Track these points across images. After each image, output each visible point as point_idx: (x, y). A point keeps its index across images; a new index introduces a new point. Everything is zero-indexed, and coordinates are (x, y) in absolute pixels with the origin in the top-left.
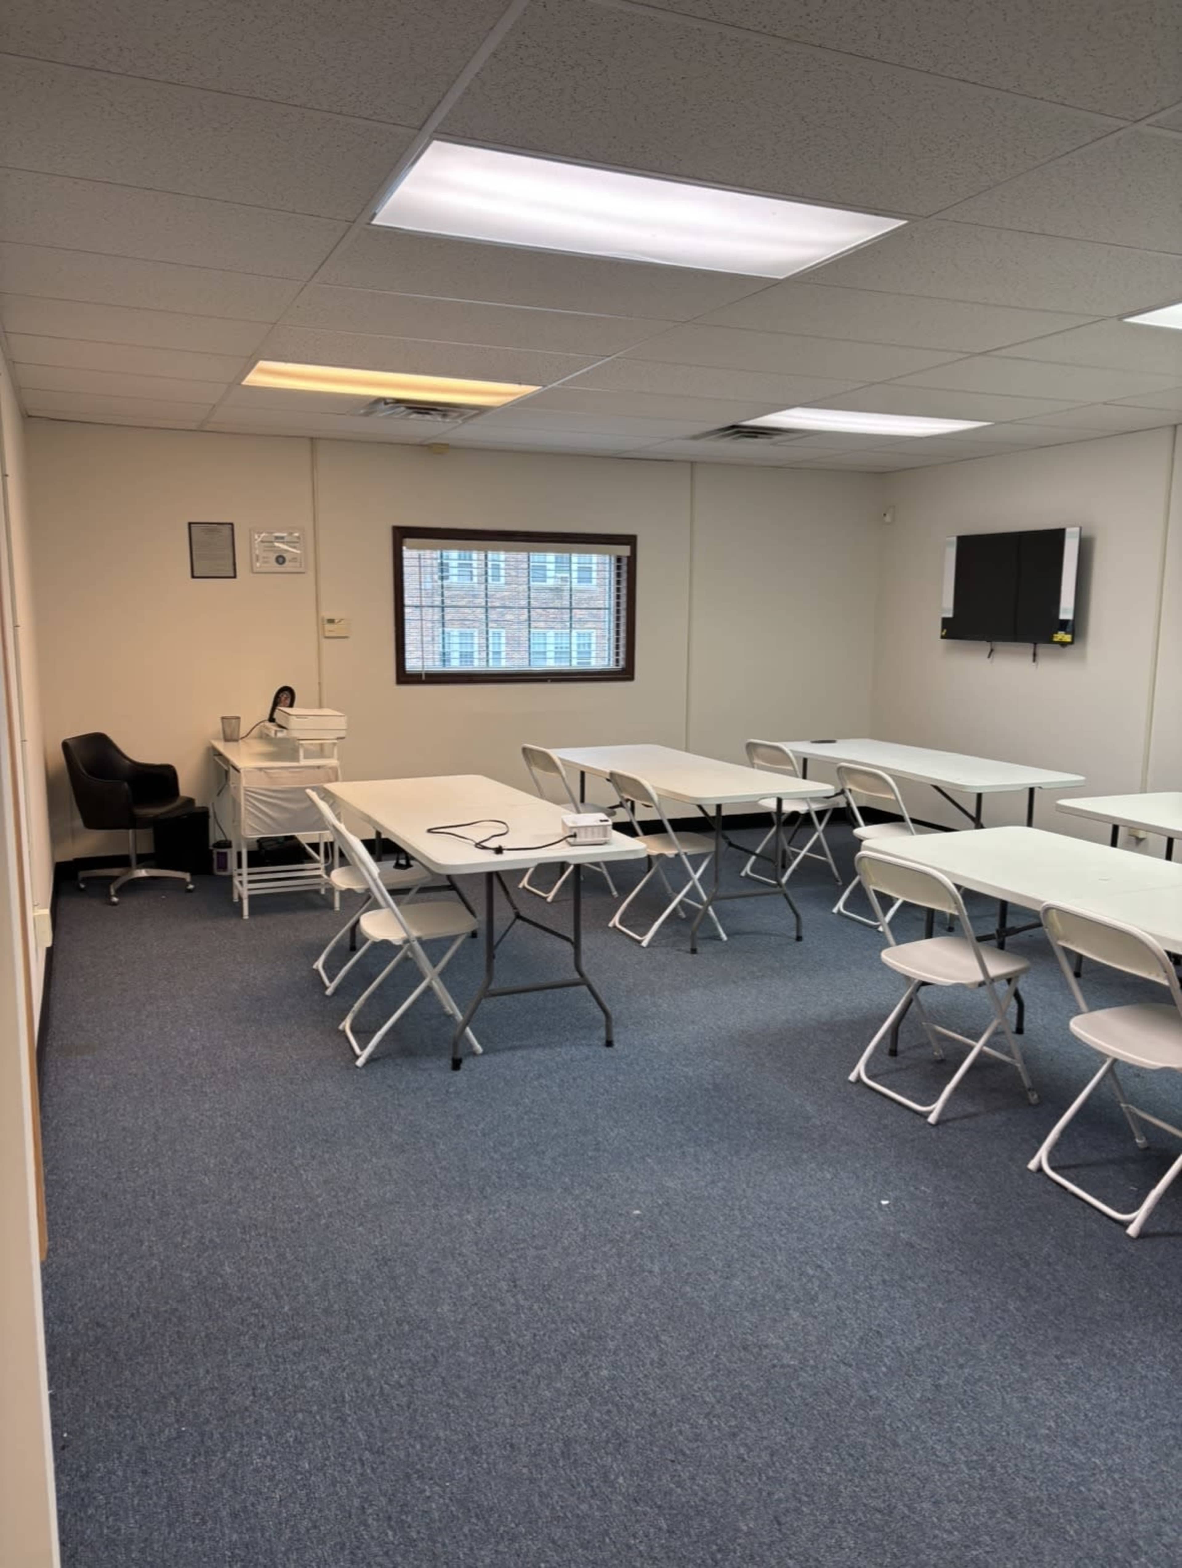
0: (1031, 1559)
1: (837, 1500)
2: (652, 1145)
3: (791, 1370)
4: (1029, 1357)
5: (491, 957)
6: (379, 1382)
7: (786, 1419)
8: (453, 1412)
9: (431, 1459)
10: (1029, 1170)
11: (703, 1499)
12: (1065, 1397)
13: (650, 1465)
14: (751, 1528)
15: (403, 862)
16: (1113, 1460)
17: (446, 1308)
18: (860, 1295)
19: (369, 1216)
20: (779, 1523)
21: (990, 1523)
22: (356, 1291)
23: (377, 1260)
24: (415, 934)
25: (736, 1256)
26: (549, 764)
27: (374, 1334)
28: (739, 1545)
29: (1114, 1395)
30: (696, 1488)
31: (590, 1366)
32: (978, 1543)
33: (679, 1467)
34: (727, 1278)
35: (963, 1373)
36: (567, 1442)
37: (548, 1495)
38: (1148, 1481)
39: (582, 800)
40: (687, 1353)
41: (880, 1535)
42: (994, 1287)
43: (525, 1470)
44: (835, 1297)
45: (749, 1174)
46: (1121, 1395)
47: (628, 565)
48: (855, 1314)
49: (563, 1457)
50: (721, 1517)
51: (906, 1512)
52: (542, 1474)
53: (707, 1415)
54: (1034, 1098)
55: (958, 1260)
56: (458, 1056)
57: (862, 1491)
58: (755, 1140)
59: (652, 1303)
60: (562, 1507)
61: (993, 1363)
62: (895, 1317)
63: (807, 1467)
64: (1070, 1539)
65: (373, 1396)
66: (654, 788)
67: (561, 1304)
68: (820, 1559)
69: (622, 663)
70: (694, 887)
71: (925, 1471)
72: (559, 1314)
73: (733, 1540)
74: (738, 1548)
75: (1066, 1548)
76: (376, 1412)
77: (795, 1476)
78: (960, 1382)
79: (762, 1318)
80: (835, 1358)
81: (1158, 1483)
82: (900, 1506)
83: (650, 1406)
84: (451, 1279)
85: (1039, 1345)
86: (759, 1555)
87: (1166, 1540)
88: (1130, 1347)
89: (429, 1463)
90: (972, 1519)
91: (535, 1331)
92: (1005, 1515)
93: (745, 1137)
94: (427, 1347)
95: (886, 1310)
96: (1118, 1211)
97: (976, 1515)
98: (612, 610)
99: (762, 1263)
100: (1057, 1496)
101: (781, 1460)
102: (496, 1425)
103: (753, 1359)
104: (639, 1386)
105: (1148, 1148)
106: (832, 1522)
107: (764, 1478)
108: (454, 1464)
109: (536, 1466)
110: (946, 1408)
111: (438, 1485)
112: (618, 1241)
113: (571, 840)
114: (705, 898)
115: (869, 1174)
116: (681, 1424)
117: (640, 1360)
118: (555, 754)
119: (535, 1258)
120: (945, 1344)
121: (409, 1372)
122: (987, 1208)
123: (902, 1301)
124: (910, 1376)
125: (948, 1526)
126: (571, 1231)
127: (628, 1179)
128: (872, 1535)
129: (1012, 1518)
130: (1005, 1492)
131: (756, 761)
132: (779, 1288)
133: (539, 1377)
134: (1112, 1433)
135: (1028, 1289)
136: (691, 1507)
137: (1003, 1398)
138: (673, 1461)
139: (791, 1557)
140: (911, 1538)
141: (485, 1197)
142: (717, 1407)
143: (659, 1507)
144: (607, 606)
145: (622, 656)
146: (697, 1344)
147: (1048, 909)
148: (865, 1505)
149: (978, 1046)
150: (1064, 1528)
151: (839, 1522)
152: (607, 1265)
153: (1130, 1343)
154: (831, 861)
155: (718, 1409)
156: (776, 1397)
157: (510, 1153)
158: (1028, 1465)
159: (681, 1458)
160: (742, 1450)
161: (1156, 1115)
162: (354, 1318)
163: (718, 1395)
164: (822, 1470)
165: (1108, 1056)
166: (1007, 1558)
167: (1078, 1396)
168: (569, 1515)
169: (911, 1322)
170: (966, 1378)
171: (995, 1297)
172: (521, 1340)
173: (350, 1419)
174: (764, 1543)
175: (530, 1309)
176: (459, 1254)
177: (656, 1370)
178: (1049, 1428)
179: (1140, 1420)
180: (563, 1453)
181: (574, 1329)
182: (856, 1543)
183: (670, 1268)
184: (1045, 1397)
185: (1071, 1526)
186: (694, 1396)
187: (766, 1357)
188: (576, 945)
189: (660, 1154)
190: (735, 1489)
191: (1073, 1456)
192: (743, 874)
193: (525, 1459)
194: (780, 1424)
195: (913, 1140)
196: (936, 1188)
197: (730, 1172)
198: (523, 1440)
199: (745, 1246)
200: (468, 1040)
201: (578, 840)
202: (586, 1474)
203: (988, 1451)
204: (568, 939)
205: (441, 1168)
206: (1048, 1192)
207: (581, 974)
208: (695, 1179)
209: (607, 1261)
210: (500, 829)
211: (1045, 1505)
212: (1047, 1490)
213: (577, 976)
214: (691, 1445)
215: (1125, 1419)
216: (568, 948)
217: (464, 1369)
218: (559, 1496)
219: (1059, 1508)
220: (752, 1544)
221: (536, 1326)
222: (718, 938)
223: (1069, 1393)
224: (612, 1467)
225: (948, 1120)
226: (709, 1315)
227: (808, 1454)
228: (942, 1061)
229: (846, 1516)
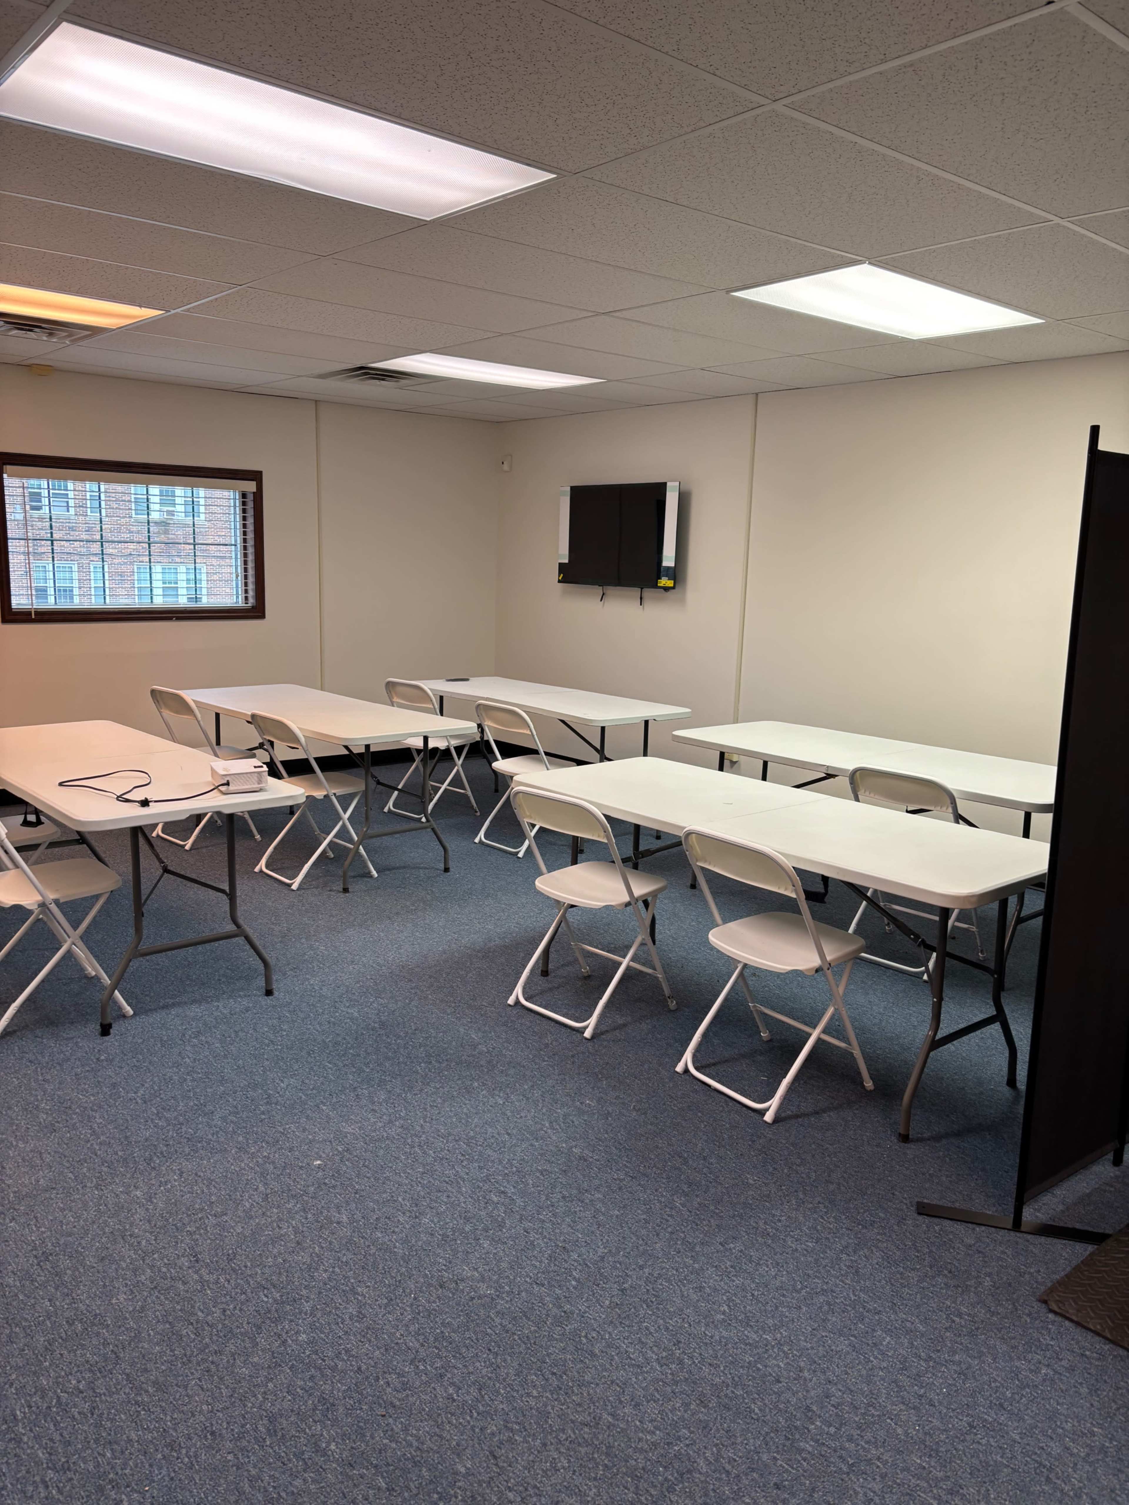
0: (726, 1443)
1: (546, 1422)
2: (325, 1091)
3: (488, 1300)
4: (698, 1248)
5: (139, 914)
6: (55, 1392)
7: (489, 1350)
8: (144, 1409)
9: (125, 1466)
10: (677, 1073)
11: (418, 1448)
12: (734, 1281)
13: (362, 1424)
14: (469, 1469)
15: (32, 818)
16: (781, 1333)
17: (122, 1297)
18: (545, 1215)
19: (22, 1208)
20: (495, 1457)
21: (686, 1416)
22: (16, 1295)
23: (36, 1257)
24: (51, 896)
25: (422, 1193)
26: (182, 706)
27: (42, 1339)
28: (460, 1488)
29: (773, 1272)
30: (409, 1438)
31: (287, 1333)
32: (679, 1438)
33: (391, 1420)
34: (416, 1217)
35: (644, 1273)
36: (272, 1419)
37: (259, 1478)
38: (812, 1348)
39: (218, 743)
40: (385, 1301)
41: (589, 1450)
42: (661, 1187)
43: (230, 1457)
44: (521, 1220)
45: (425, 1109)
46: (779, 1271)
47: (254, 501)
48: (541, 1234)
49: (270, 1436)
50: (439, 1463)
51: (610, 1420)
52: (248, 1457)
53: (412, 1362)
54: (673, 1005)
55: (627, 1167)
56: (109, 1020)
57: (568, 1407)
58: (426, 1075)
59: (344, 1255)
60: (274, 1487)
61: (668, 1259)
62: (578, 1231)
63: (515, 1394)
64: (755, 1417)
65: (49, 1408)
66: (300, 729)
67: (249, 1272)
68: (538, 1485)
69: (251, 601)
70: (344, 826)
71: (623, 1376)
72: (249, 1283)
73: (452, 1485)
74: (458, 1491)
75: (754, 1427)
76: (55, 1425)
77: (504, 1406)
78: (642, 1283)
79: (455, 1252)
80: (528, 1279)
81: (820, 1348)
82: (605, 1416)
83: (354, 1363)
84: (124, 1265)
85: (705, 1235)
86: (479, 1494)
87: (834, 1400)
88: (780, 1224)
89: (122, 1469)
90: (670, 1415)
91: (224, 1306)
92: (698, 1405)
93: (417, 1072)
94: (106, 1344)
95: (569, 1226)
96: (754, 1101)
97: (674, 1409)
98: (239, 546)
99: (448, 1196)
100: (739, 1377)
101: (489, 1393)
102: (193, 1415)
103: (451, 1295)
104: (340, 1345)
105: (771, 1040)
106: (544, 1445)
107: (475, 1414)
108: (151, 1466)
109: (242, 1450)
110: (633, 1310)
111: (136, 1491)
112: (302, 1195)
113: (223, 788)
114: (356, 838)
115: (537, 1094)
116: (387, 1376)
117: (339, 1317)
118: (190, 696)
119: (215, 1226)
120: (625, 1249)
121: (88, 1375)
122: (645, 1113)
123: (582, 1214)
124: (598, 1285)
125: (650, 1426)
126: (251, 1192)
127: (304, 1130)
128: (583, 1450)
129: (704, 1407)
130: (694, 1383)
131: (395, 699)
132: (467, 1220)
133: (233, 1355)
134: (777, 1308)
135: (690, 1185)
136: (408, 1459)
137: (681, 1291)
138: (383, 1416)
139: (510, 1489)
140: (619, 1445)
141: (154, 1168)
142: (421, 1350)
143: (376, 1466)
144: (233, 543)
145: (251, 593)
146: (394, 1290)
147: (689, 834)
148: (573, 1422)
149: (625, 962)
150: (749, 1408)
151: (552, 1444)
152: (294, 1222)
153: (780, 1221)
154: (469, 793)
155: (422, 1353)
156: (478, 1329)
157: (175, 1118)
158: (711, 1352)
159: (391, 1411)
160: (451, 1390)
161: (773, 1009)
162: (17, 1325)
163: (421, 1338)
164: (528, 1395)
165: (739, 962)
166: (705, 1448)
167: (743, 1278)
168: (283, 1494)
169: (593, 1232)
170: (647, 1278)
171: (662, 1196)
172: (210, 1318)
173: (25, 1439)
174: (483, 1480)
175: (217, 1282)
176: (131, 1236)
177: (357, 1324)
178: (724, 1313)
179: (798, 1292)
180: (269, 1430)
181: (266, 1296)
182: (569, 1462)
183: (358, 1215)
184: (716, 1283)
185: (755, 1404)
186: (397, 1343)
187: (462, 1291)
188: (232, 896)
189: (334, 1100)
190: (449, 1431)
191: (747, 1337)
192: (386, 810)
193: (229, 1445)
194: (485, 1356)
195: (573, 1056)
196: (599, 1100)
197: (406, 1109)
198: (225, 1425)
199: (430, 1182)
200: (116, 1003)
201: (232, 788)
202: (296, 1447)
203: (674, 1345)
204: (222, 891)
205: (101, 1144)
206: (696, 1091)
207: (238, 926)
208: (372, 1120)
209: (293, 1218)
210: (143, 779)
211: (730, 1389)
212: (730, 1374)
213: (234, 928)
214: (400, 1396)
215: (785, 1292)
216: (224, 899)
217: (150, 1360)
218: (270, 1476)
219: (743, 1389)
220: (471, 1485)
221: (224, 1300)
222: (369, 875)
223: (735, 1276)
224: (322, 1435)
225: (602, 1033)
226: (403, 1258)
227: (514, 1380)
228: (588, 978)
229: (556, 1437)
